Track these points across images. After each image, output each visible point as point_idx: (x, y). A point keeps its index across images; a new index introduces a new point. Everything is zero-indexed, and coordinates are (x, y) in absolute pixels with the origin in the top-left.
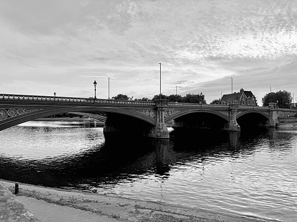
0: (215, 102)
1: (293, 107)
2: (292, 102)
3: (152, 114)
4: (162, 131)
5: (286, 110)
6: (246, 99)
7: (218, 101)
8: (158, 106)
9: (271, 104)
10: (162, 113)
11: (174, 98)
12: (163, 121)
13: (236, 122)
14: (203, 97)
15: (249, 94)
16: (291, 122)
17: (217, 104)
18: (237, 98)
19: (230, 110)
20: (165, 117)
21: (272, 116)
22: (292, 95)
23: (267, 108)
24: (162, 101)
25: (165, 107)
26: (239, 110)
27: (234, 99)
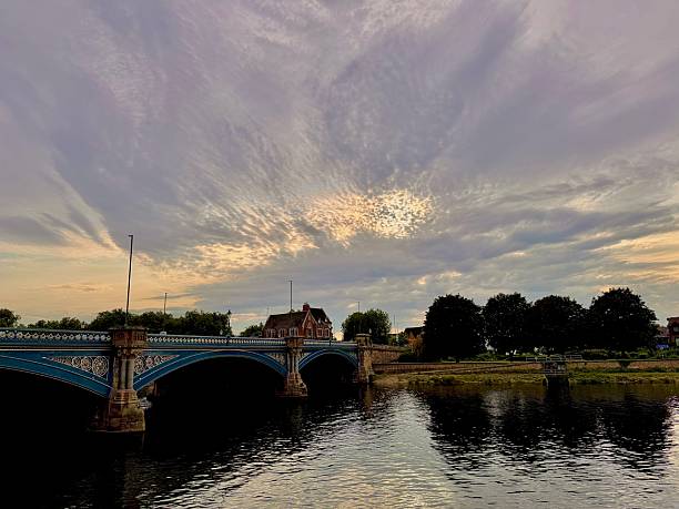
0: (252, 331)
1: (394, 340)
2: (393, 331)
3: (98, 367)
4: (125, 412)
5: (384, 347)
6: (314, 326)
7: (259, 329)
8: (119, 344)
9: (361, 337)
10: (128, 363)
11: (154, 322)
12: (131, 384)
13: (299, 377)
14: (224, 319)
15: (319, 314)
16: (394, 373)
17: (257, 335)
18: (298, 324)
19: (286, 351)
20: (135, 374)
21: (362, 360)
22: (391, 319)
23: (351, 343)
24: (130, 331)
25: (138, 348)
26: (304, 351)
27: (292, 326)
